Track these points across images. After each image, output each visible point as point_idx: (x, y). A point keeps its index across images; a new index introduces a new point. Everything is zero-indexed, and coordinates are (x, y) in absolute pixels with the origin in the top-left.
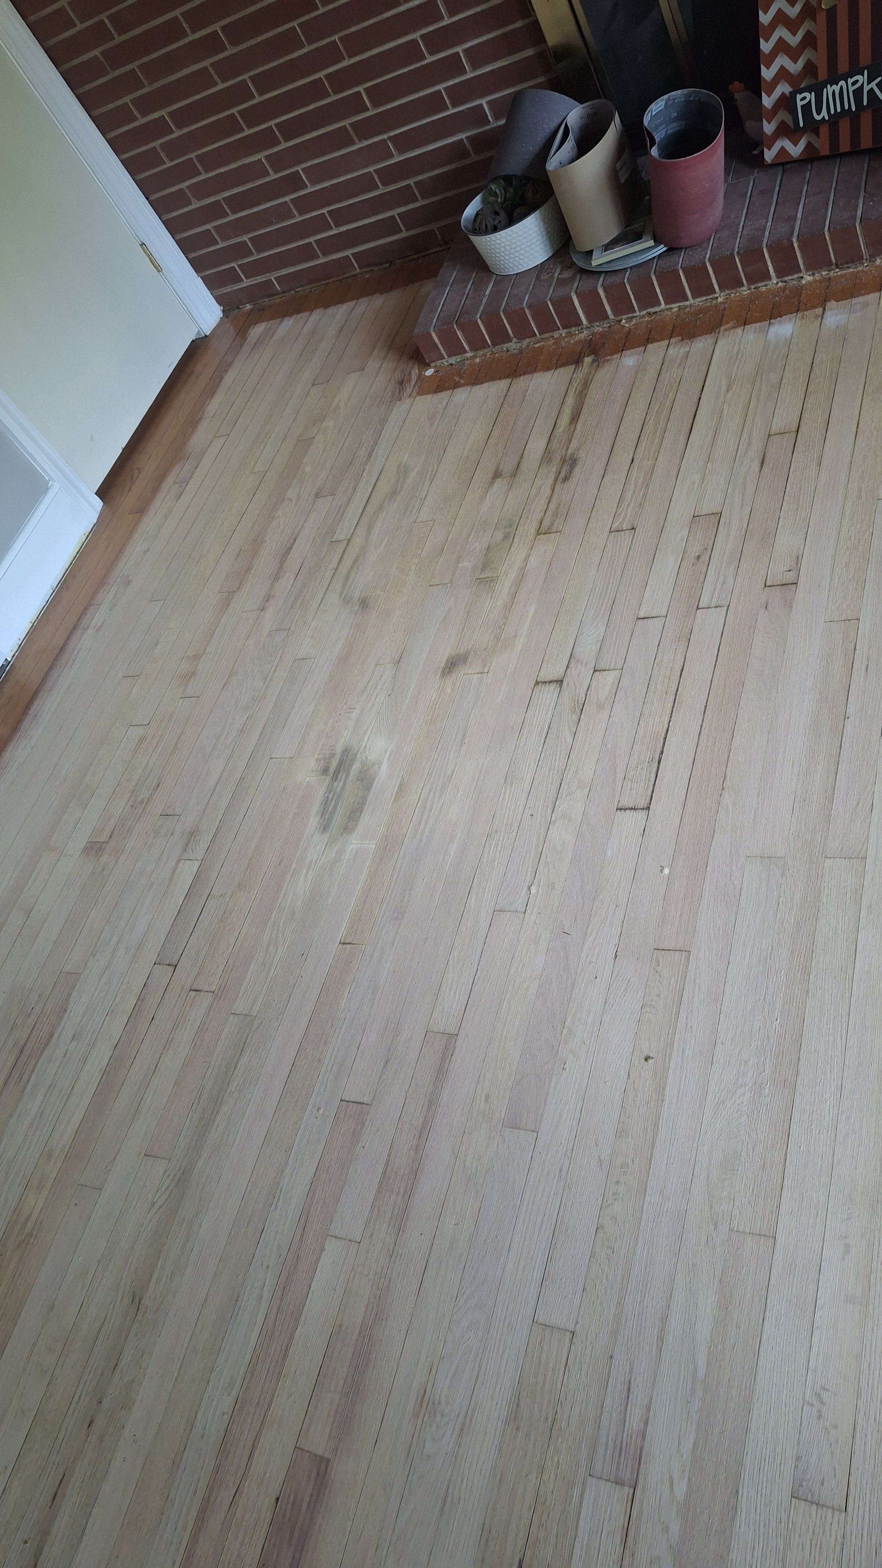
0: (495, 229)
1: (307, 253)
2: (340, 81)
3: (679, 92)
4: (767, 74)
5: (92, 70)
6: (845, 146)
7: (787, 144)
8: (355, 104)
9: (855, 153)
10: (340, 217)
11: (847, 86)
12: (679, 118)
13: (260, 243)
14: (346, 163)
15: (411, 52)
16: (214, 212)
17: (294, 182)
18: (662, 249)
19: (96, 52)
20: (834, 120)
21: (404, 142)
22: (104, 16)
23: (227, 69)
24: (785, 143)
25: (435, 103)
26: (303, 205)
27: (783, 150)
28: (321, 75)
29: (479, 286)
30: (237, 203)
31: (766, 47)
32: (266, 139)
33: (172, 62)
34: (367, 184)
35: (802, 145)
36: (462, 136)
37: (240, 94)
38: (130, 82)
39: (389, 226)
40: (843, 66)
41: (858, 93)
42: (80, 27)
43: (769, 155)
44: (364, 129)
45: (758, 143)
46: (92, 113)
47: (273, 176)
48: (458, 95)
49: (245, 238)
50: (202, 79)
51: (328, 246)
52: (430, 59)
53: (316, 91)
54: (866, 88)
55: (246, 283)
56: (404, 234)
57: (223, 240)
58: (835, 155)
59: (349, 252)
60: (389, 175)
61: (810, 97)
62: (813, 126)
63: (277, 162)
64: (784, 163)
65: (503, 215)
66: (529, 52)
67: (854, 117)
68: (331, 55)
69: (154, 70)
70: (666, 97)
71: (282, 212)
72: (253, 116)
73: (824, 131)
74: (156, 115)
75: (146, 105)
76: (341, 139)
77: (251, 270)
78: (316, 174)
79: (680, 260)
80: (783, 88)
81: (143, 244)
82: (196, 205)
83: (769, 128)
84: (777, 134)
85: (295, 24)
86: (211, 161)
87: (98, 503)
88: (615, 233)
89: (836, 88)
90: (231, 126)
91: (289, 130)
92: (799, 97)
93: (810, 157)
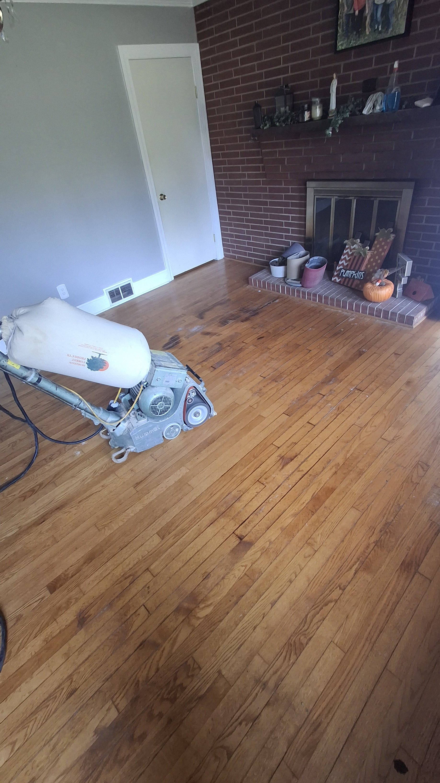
0: (275, 266)
1: (245, 254)
2: (266, 222)
3: (322, 257)
4: (340, 263)
5: (222, 195)
6: (345, 284)
7: (337, 278)
8: (267, 229)
9: (347, 286)
10: (255, 250)
11: (351, 272)
12: (320, 263)
13: (238, 247)
14: (260, 240)
15: (281, 224)
16: (231, 236)
17: (249, 238)
18: (301, 285)
19: (224, 192)
20: (346, 278)
21: (273, 241)
22: (229, 186)
23: (247, 209)
24: (336, 278)
25: (281, 237)
26: (249, 244)
27: (336, 279)
28: (263, 219)
29: (268, 275)
30: (237, 237)
31: (342, 257)
32: (248, 227)
33: (237, 202)
34: (262, 246)
35: (339, 280)
36: (284, 246)
37: (246, 215)
38: (228, 201)
39: (263, 257)
40: (352, 268)
41: (352, 274)
42: (223, 186)
43: (333, 279)
44: (266, 235)
45: (332, 276)
46: (219, 204)
47: (246, 235)
48: (287, 237)
49: (235, 245)
50: (241, 208)
51: (250, 255)
52: (284, 227)
53: (261, 222)
54: (354, 275)
55: (231, 254)
56: (265, 260)
57: (231, 243)
58: (343, 285)
59: (253, 258)
60: (268, 247)
61: (344, 271)
62: (342, 277)
63: (248, 232)
64: (335, 282)
65: (278, 264)
66: (303, 236)
67: (350, 279)
68: (266, 216)
69: (233, 202)
70: (319, 257)
71: (244, 243)
72: (247, 221)
73: (344, 279)
74: (230, 210)
75: (229, 207)
76: (261, 234)
77: (234, 252)
78: (254, 239)
79: (302, 289)
80: (341, 267)
81: (214, 235)
82: (229, 232)
83: (335, 274)
84: (337, 276)
85: (262, 207)
86: (236, 225)
87: (173, 279)
88: (295, 278)
89: (349, 272)
90: (242, 220)
91: (253, 227)
92: (342, 270)
93: (339, 283)
